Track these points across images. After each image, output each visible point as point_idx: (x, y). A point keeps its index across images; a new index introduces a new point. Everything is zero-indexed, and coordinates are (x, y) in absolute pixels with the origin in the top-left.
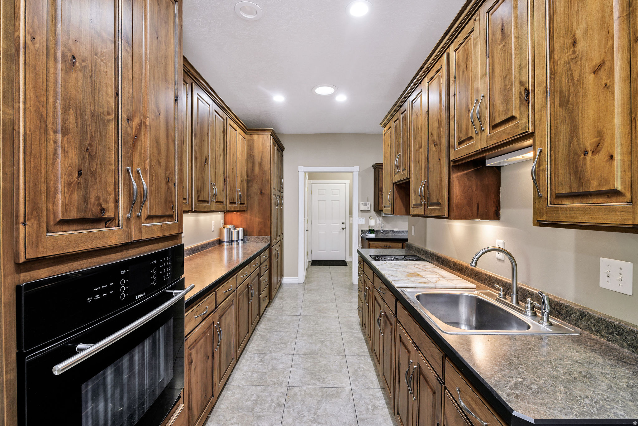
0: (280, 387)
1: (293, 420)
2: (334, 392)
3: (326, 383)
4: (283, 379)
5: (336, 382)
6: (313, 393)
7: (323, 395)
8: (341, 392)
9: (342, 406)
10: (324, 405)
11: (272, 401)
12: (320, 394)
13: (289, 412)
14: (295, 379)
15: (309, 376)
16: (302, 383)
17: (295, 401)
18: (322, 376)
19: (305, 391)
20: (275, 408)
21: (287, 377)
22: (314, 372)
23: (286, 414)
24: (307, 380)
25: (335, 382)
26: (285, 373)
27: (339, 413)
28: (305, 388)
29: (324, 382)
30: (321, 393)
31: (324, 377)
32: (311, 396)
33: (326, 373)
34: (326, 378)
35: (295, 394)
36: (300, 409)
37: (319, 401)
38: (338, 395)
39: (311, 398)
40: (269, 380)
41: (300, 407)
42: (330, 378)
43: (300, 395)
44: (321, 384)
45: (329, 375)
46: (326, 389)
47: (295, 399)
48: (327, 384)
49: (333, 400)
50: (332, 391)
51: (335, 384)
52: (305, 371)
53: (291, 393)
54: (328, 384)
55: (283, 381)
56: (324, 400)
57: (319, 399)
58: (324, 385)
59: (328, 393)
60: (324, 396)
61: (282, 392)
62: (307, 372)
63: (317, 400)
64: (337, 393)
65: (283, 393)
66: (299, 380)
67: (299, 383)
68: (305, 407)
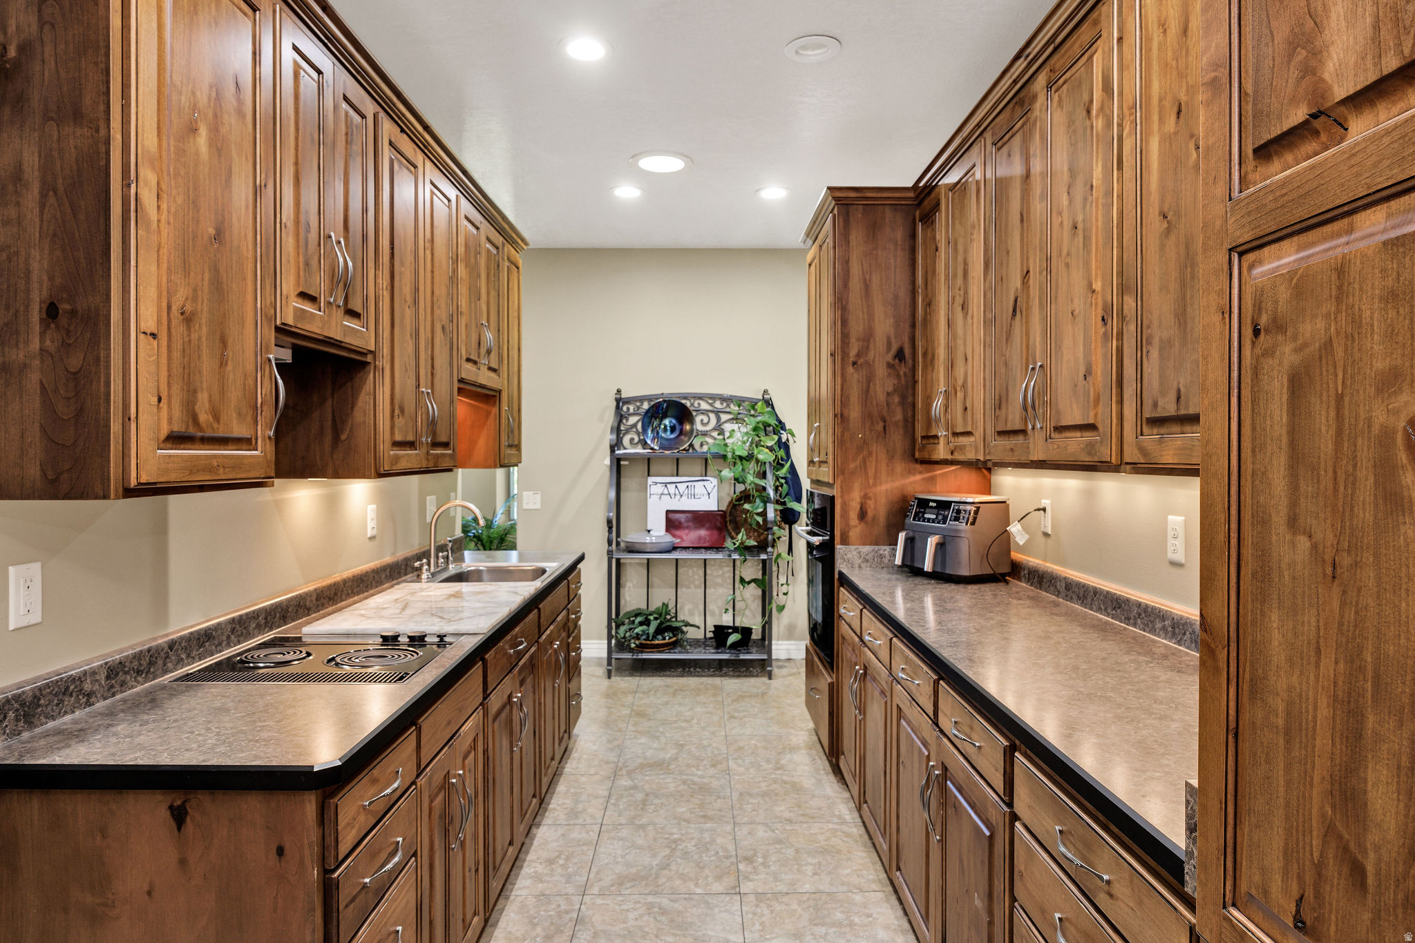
0: (760, 891)
1: (715, 841)
2: (628, 885)
3: (645, 903)
4: (759, 910)
5: (617, 907)
6: (678, 882)
7: (655, 878)
8: (612, 886)
9: (618, 863)
10: (654, 863)
11: (764, 864)
12: (662, 880)
13: (726, 850)
14: (726, 911)
15: (690, 920)
16: (707, 903)
17: (717, 867)
18: (652, 920)
19: (697, 885)
20: (755, 855)
21: (750, 916)
22: (674, 932)
23: (731, 848)
24: (695, 909)
25: (620, 905)
26: (757, 927)
27: (628, 851)
28: (699, 891)
29: (650, 906)
30: (660, 883)
31: (646, 918)
32: (684, 878)
33: (641, 928)
34: (641, 916)
35: (719, 878)
36: (704, 855)
37: (664, 869)
38: (621, 881)
39: (682, 874)
40: (795, 906)
41: (705, 858)
42: (631, 915)
43: (707, 877)
44: (658, 900)
45: (631, 923)
46: (646, 892)
47: (718, 870)
48: (641, 900)
49: (634, 870)
50: (631, 887)
51: (623, 901)
52: (700, 934)
53: (729, 881)
54: (639, 902)
55: (757, 906)
56: (654, 871)
57: (666, 872)
58: (650, 899)
59: (644, 883)
60: (654, 876)
61: (750, 880)
62: (697, 931)
63: (670, 870)
64: (621, 884)
65: (747, 878)
66: (716, 910)
67: (715, 902)
68: (696, 857)
